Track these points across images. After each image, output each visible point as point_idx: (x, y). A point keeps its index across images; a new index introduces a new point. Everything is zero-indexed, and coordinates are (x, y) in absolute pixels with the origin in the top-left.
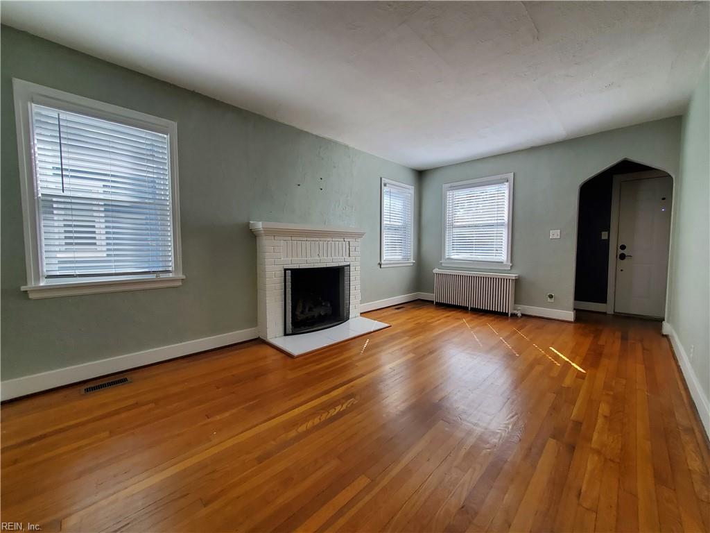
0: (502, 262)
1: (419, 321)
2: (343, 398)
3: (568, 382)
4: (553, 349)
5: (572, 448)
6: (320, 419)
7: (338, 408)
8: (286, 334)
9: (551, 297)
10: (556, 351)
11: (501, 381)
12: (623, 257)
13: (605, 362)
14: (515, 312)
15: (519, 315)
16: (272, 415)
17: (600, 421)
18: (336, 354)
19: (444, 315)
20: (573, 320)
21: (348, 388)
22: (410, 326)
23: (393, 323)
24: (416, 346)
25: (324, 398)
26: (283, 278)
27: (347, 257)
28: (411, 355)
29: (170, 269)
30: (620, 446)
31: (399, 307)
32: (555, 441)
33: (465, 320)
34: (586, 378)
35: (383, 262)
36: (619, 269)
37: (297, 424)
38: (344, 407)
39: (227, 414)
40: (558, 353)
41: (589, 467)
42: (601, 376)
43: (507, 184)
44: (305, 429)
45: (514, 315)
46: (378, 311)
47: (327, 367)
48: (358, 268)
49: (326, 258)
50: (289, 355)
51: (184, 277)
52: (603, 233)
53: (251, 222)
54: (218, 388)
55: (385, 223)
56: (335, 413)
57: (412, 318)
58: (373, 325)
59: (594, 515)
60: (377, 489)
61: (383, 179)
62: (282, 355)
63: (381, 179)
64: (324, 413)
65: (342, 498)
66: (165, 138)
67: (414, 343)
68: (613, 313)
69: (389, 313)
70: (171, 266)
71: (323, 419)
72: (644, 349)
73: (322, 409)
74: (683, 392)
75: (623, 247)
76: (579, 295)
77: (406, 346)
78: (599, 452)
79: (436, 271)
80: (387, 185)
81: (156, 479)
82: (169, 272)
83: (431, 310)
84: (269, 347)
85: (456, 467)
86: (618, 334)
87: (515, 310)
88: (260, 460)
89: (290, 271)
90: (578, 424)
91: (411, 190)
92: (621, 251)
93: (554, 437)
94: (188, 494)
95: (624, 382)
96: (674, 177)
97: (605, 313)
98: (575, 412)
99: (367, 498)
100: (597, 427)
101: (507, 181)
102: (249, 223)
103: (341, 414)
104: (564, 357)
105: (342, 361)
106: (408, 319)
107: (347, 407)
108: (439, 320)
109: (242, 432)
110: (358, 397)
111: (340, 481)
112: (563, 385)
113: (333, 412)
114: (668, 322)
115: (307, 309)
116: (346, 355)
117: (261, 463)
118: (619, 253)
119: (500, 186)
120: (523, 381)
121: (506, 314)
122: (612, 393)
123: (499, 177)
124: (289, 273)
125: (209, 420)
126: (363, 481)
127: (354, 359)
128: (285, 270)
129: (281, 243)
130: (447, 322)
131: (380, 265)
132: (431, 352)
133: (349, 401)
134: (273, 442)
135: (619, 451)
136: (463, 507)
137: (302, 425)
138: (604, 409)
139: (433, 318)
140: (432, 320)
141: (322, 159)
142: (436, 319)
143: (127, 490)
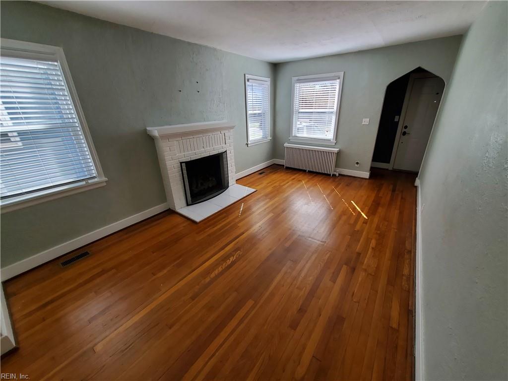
0: (330, 140)
1: (274, 185)
2: (233, 252)
3: (358, 227)
4: (353, 203)
5: (353, 270)
6: (222, 268)
7: (231, 259)
8: (188, 205)
9: (357, 163)
10: (354, 204)
11: (323, 229)
12: (404, 133)
13: (380, 209)
14: (335, 173)
15: (337, 175)
16: (193, 268)
17: (370, 250)
18: (224, 218)
19: (291, 179)
20: (368, 178)
21: (235, 244)
22: (269, 189)
23: (258, 188)
24: (274, 206)
25: (222, 253)
26: (180, 168)
27: (224, 145)
28: (271, 215)
29: (95, 175)
30: (376, 266)
31: (261, 172)
32: (346, 266)
33: (304, 182)
34: (368, 223)
35: (249, 142)
36: (401, 142)
37: (210, 272)
38: (235, 258)
39: (165, 271)
40: (355, 205)
41: (360, 279)
42: (376, 220)
43: (338, 80)
44: (214, 275)
45: (334, 175)
46: (248, 177)
47: (220, 229)
48: (232, 151)
49: (208, 148)
50: (193, 222)
51: (106, 179)
52: (396, 117)
53: (148, 128)
54: (153, 253)
55: (249, 112)
56: (230, 262)
57: (270, 182)
58: (246, 191)
59: (357, 304)
60: (258, 306)
61: (246, 75)
62: (189, 222)
63: (245, 75)
64: (224, 263)
65: (241, 314)
66: (56, 65)
67: (272, 205)
68: (392, 169)
69: (255, 178)
70: (94, 173)
71: (224, 268)
72: (402, 198)
73: (222, 261)
74: (413, 228)
75: (406, 127)
76: (375, 159)
77: (268, 208)
78: (365, 270)
79: (286, 145)
80: (250, 80)
81: (136, 318)
82: (94, 177)
83: (282, 174)
84: (178, 216)
85: (297, 288)
86: (391, 187)
87: (335, 172)
88: (193, 298)
89: (184, 164)
90: (359, 254)
91: (268, 82)
92: (404, 130)
93: (346, 264)
94: (158, 324)
95: (386, 223)
96: (446, 83)
97: (387, 169)
98: (358, 248)
99: (253, 312)
100: (367, 256)
101: (339, 78)
102: (146, 129)
103: (233, 263)
104: (358, 208)
105: (229, 223)
106: (268, 183)
107: (236, 257)
108: (288, 183)
109: (177, 283)
110: (242, 250)
111: (238, 305)
112: (355, 229)
113: (229, 262)
114: (419, 179)
115: (199, 185)
116: (231, 218)
117: (194, 300)
118: (403, 131)
119: (333, 82)
120: (335, 227)
121: (330, 175)
122: (379, 232)
123: (333, 74)
124: (184, 165)
125: (155, 277)
126: (250, 303)
127: (237, 221)
128: (181, 163)
129: (175, 143)
130: (293, 184)
131: (247, 144)
132: (284, 211)
133: (237, 253)
134: (197, 287)
135: (375, 269)
136: (300, 309)
137: (212, 272)
138: (373, 243)
139: (284, 181)
140: (284, 183)
141: (196, 64)
142: (287, 181)
143: (122, 327)
